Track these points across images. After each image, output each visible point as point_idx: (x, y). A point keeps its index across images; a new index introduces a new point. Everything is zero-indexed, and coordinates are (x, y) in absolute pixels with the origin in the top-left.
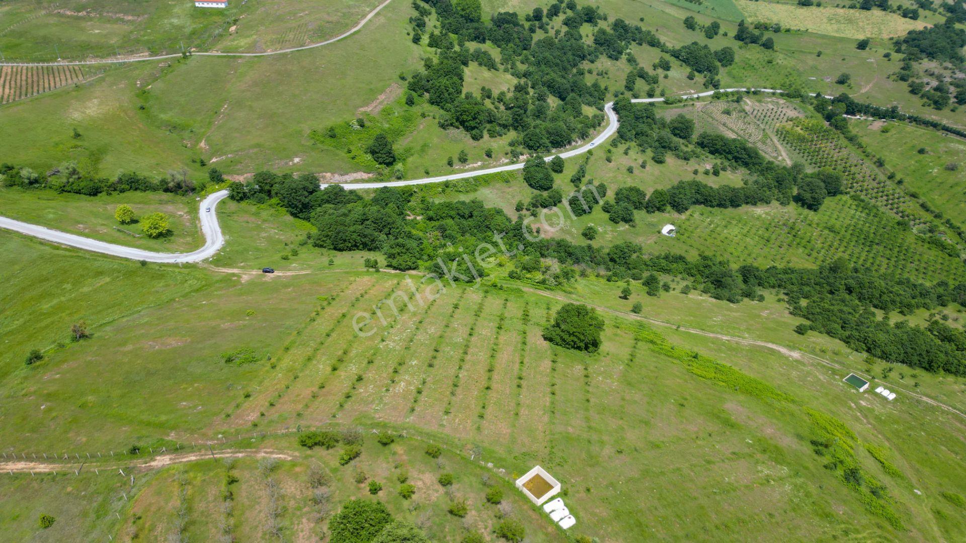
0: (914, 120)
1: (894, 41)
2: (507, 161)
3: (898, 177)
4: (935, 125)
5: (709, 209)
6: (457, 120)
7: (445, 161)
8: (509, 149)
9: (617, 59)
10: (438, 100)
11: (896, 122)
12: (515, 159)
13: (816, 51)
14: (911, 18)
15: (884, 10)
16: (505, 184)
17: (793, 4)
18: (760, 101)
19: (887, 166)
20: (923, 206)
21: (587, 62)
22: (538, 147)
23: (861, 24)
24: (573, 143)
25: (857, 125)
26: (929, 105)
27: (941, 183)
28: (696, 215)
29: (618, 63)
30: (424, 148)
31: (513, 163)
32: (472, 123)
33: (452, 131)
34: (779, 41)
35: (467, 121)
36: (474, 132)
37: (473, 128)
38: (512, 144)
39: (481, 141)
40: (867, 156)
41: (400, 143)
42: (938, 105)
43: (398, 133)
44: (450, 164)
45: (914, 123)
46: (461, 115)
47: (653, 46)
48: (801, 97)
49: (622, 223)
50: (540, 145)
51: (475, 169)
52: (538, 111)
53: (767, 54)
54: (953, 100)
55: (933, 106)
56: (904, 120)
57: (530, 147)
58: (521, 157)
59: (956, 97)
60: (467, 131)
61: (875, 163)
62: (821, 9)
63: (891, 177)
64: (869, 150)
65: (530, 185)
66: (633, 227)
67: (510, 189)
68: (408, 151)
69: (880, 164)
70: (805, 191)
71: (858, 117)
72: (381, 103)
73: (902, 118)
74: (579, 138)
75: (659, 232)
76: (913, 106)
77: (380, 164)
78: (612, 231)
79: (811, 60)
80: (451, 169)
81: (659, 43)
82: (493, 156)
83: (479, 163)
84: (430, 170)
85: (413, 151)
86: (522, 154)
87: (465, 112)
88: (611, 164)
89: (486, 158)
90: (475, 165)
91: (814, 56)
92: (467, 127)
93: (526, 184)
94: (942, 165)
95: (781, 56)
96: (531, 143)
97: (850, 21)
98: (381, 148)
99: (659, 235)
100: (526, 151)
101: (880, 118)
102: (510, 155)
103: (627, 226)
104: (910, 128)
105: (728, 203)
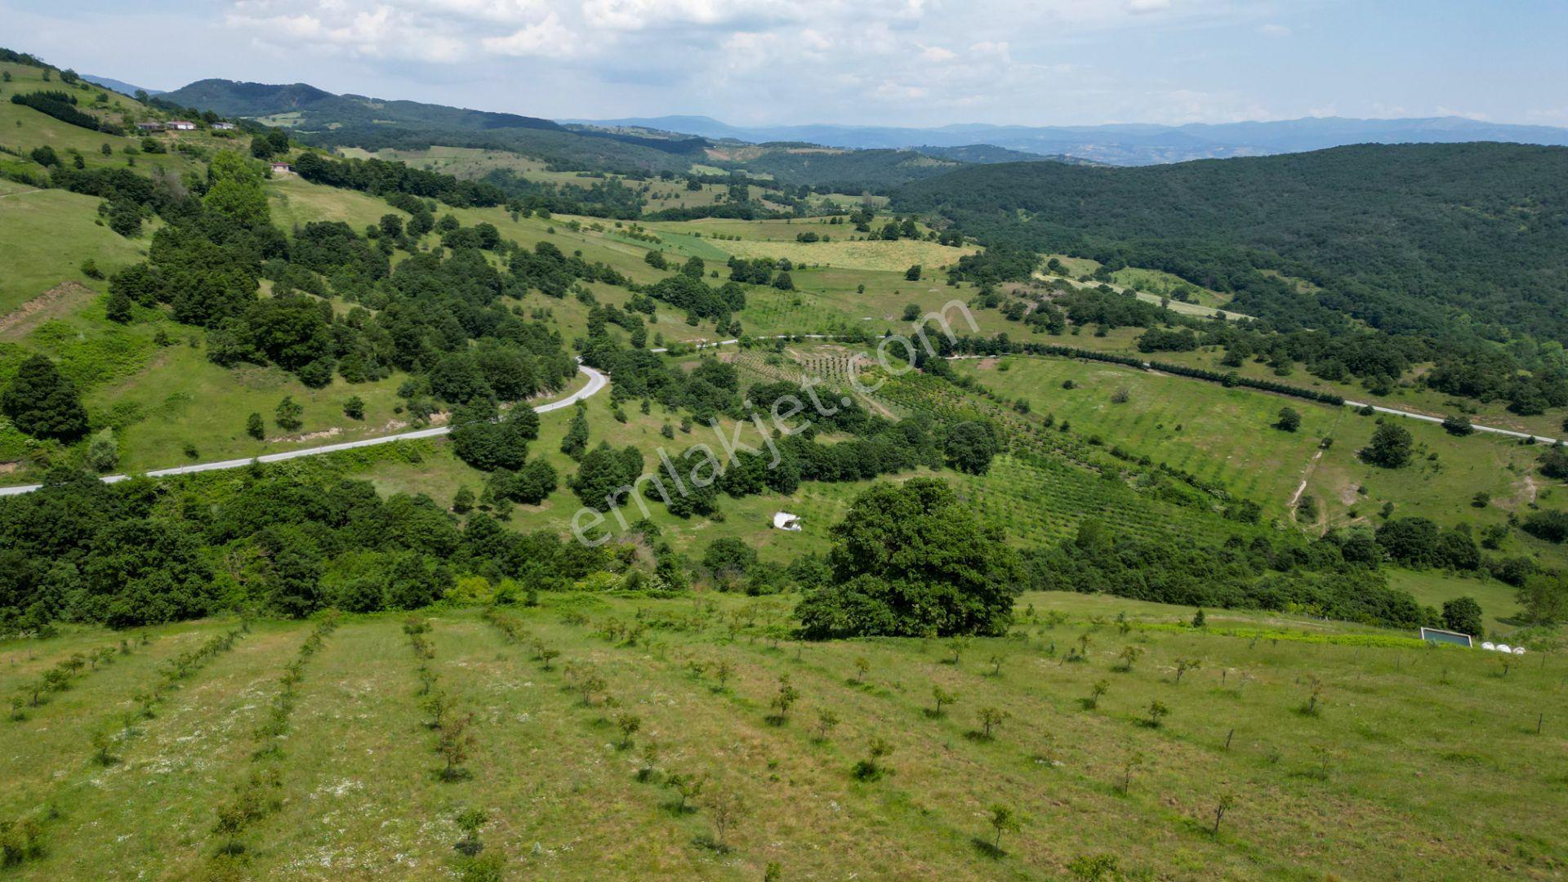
0: (1034, 349)
1: (948, 270)
2: (403, 425)
3: (1058, 422)
4: (1065, 353)
5: (829, 485)
6: (260, 343)
7: (242, 426)
8: (404, 402)
9: (560, 295)
10: (200, 311)
11: (1010, 358)
12: (420, 421)
13: (856, 286)
14: (953, 245)
15: (915, 239)
16: (410, 466)
17: (790, 242)
18: (809, 351)
19: (1034, 410)
20: (1116, 453)
21: (507, 297)
22: (470, 396)
23: (894, 256)
24: (539, 395)
25: (961, 367)
26: (1042, 331)
27: (1120, 420)
28: (815, 496)
29: (564, 301)
30: (174, 403)
31: (418, 428)
32: (301, 349)
33: (247, 370)
34: (796, 279)
35: (284, 345)
36: (308, 368)
37: (306, 360)
38: (406, 393)
39: (327, 388)
40: (1000, 402)
41: (99, 394)
42: (1054, 329)
43: (95, 375)
44: (256, 432)
45: (1035, 354)
46: (269, 332)
47: (613, 283)
48: (866, 340)
49: (695, 517)
50: (474, 391)
51: (326, 442)
52: (448, 337)
53: (786, 297)
54: (1067, 322)
55: (1046, 332)
56: (1020, 352)
57: (451, 397)
58: (432, 416)
59: (1070, 317)
60: (289, 369)
61: (1014, 409)
62: (831, 244)
63: (1049, 423)
64: (996, 393)
65: (475, 464)
66: (721, 520)
67: (427, 476)
68: (127, 414)
69: (1023, 408)
70: (959, 442)
71: (956, 357)
72: (31, 319)
73: (1017, 350)
74: (548, 388)
75: (772, 526)
76: (1021, 334)
77: (41, 436)
78: (683, 533)
79: (854, 299)
80: (260, 444)
81: (622, 279)
82: (366, 415)
83: (334, 431)
84: (199, 448)
85: (140, 411)
86: (436, 411)
87: (278, 322)
88: (628, 426)
89: (350, 419)
90: (324, 435)
91: (855, 293)
92: (288, 358)
93: (463, 463)
94: (1106, 398)
95: (809, 297)
96: (451, 388)
97: (878, 254)
98: (38, 393)
99: (772, 531)
100: (442, 405)
101: (988, 354)
102: (406, 412)
103: (707, 522)
104: (1034, 361)
105: (857, 471)
